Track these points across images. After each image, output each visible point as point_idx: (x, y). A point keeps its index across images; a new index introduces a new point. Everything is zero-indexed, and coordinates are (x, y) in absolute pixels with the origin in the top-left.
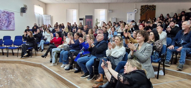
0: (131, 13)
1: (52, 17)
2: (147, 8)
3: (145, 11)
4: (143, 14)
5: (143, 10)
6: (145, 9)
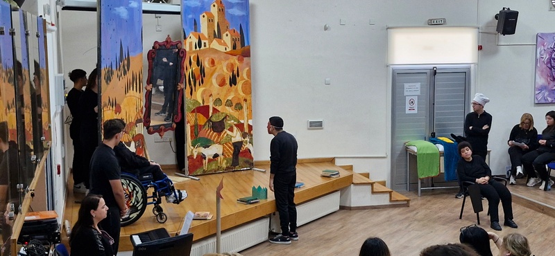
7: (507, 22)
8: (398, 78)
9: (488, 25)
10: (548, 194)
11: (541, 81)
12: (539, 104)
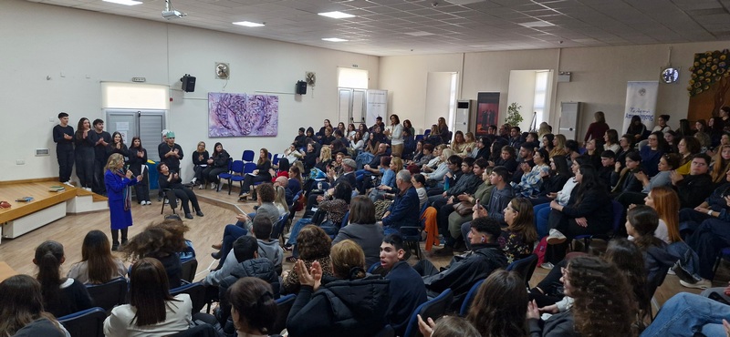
0: (640, 87)
1: (392, 94)
2: (722, 64)
3: (711, 77)
4: (702, 87)
5: (705, 71)
6: (713, 68)
7: (189, 84)
8: (111, 118)
9: (176, 85)
10: (219, 193)
11: (212, 123)
12: (211, 137)
